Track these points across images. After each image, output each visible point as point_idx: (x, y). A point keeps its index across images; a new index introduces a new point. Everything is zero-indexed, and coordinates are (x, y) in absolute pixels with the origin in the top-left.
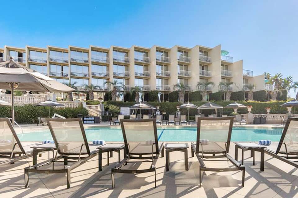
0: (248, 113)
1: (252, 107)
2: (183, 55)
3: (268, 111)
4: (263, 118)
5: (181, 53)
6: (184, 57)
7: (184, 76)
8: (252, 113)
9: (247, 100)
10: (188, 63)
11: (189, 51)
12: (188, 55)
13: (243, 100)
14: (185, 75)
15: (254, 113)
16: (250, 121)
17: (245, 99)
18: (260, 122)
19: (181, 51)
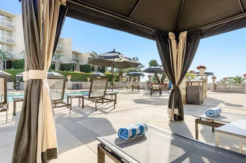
0: (68, 81)
1: (71, 76)
2: (4, 20)
3: (89, 80)
4: (79, 85)
5: (3, 17)
6: (5, 21)
7: (5, 42)
8: (71, 81)
9: (74, 70)
10: (12, 29)
11: (13, 17)
12: (11, 21)
13: (69, 71)
14: (7, 41)
15: (72, 81)
16: (69, 88)
17: (72, 70)
18: (77, 88)
19: (7, 16)
